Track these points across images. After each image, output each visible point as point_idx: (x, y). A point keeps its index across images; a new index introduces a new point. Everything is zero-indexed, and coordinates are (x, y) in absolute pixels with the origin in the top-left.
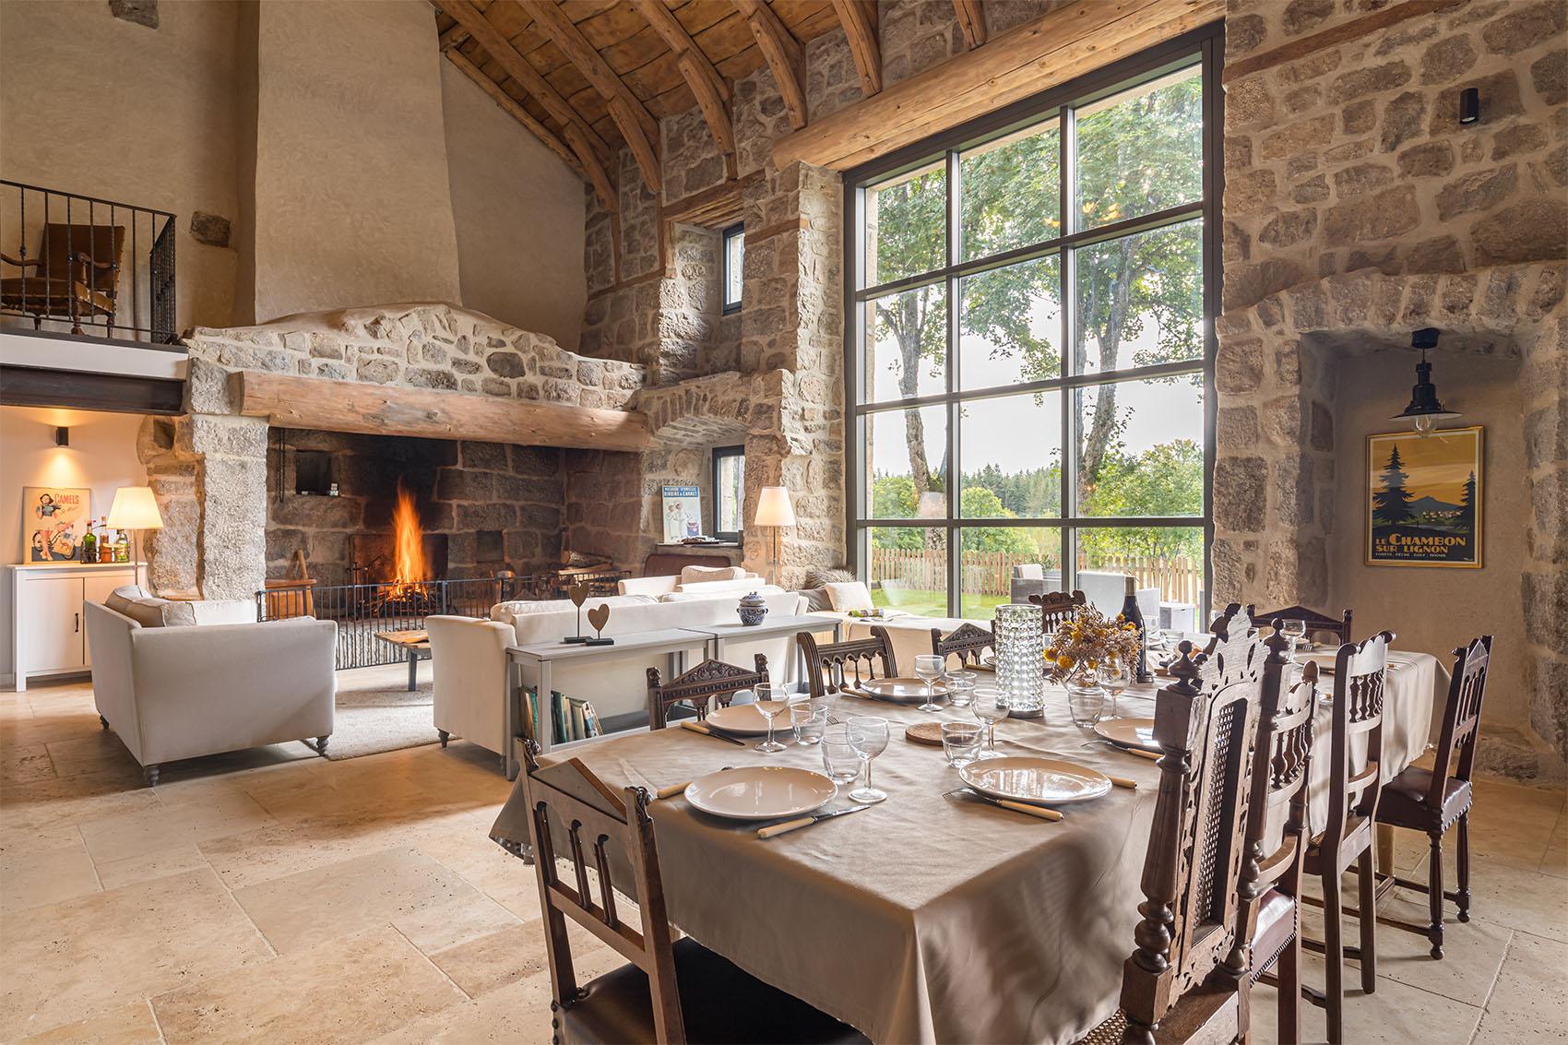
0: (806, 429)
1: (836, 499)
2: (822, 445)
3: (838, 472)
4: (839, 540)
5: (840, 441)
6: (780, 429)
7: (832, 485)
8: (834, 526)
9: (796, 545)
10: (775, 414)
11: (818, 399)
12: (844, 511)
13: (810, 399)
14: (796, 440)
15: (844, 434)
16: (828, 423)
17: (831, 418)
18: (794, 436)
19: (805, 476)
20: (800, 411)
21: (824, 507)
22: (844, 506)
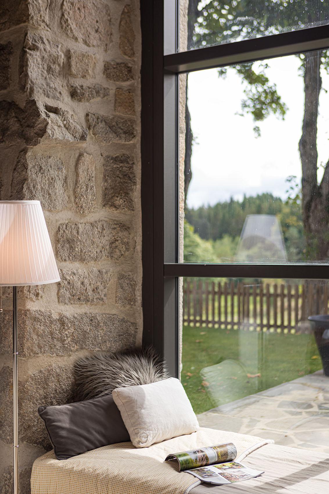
0: (74, 94)
1: (124, 227)
2: (102, 125)
3: (129, 177)
4: (131, 301)
5: (133, 122)
6: (23, 88)
7: (119, 201)
8: (121, 277)
9: (55, 316)
10: (14, 61)
11: (94, 39)
12: (139, 248)
13: (80, 37)
14: (55, 111)
15: (138, 108)
16: (112, 86)
17: (117, 78)
18: (52, 103)
19: (70, 181)
20: (62, 59)
21: (105, 241)
22: (139, 239)
